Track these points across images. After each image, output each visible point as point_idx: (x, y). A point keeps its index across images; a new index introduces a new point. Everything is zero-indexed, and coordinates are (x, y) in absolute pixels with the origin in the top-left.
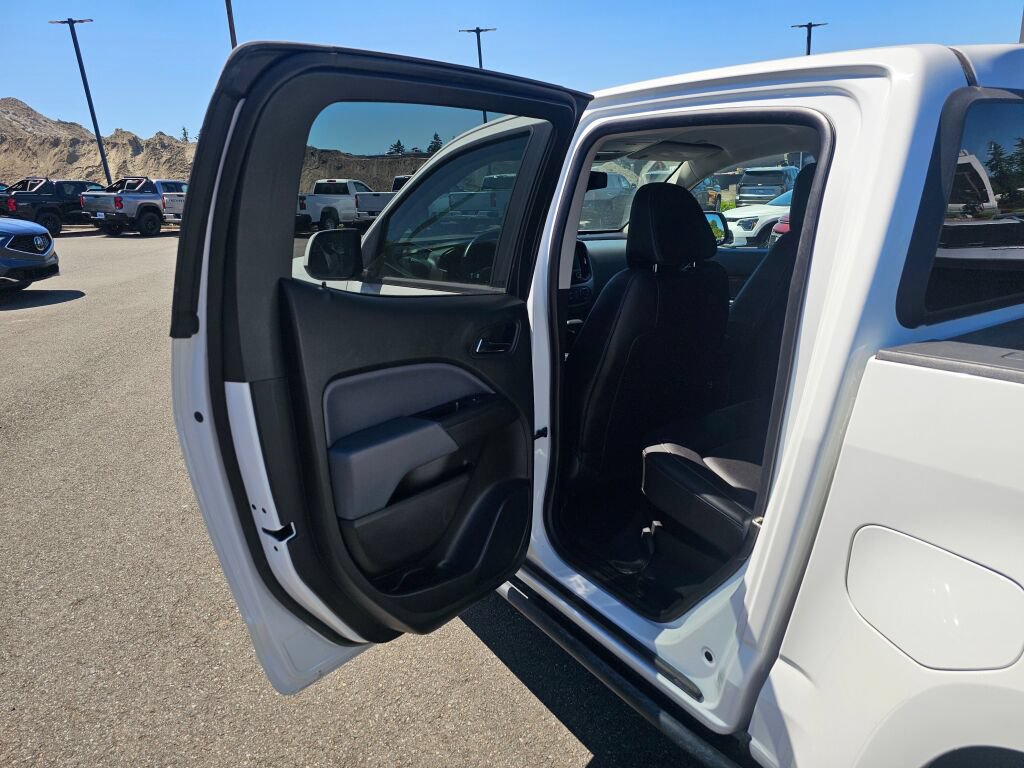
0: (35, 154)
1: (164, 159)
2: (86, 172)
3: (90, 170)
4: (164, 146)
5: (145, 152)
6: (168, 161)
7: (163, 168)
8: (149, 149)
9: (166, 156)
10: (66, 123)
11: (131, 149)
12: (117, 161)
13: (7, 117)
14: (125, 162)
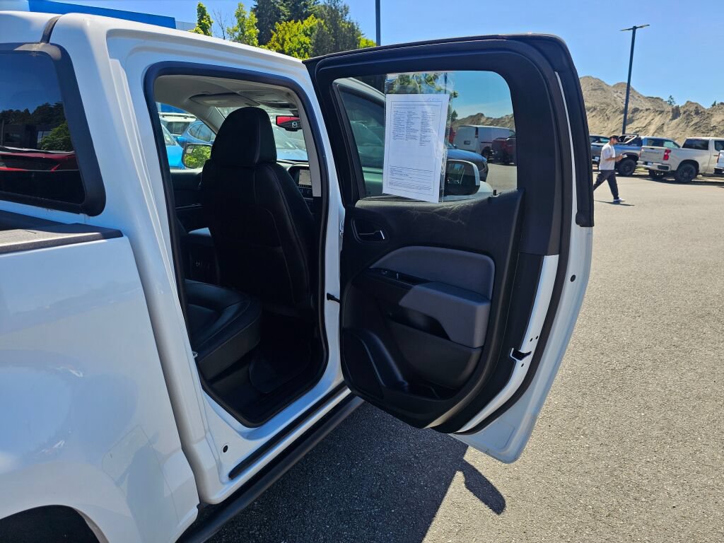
0: (608, 119)
1: (693, 123)
2: (634, 131)
3: (638, 129)
4: (697, 113)
5: (681, 117)
6: (696, 124)
7: (689, 130)
8: (685, 115)
9: (696, 119)
10: (653, 98)
11: (671, 115)
12: (658, 124)
13: (615, 95)
14: (663, 124)
